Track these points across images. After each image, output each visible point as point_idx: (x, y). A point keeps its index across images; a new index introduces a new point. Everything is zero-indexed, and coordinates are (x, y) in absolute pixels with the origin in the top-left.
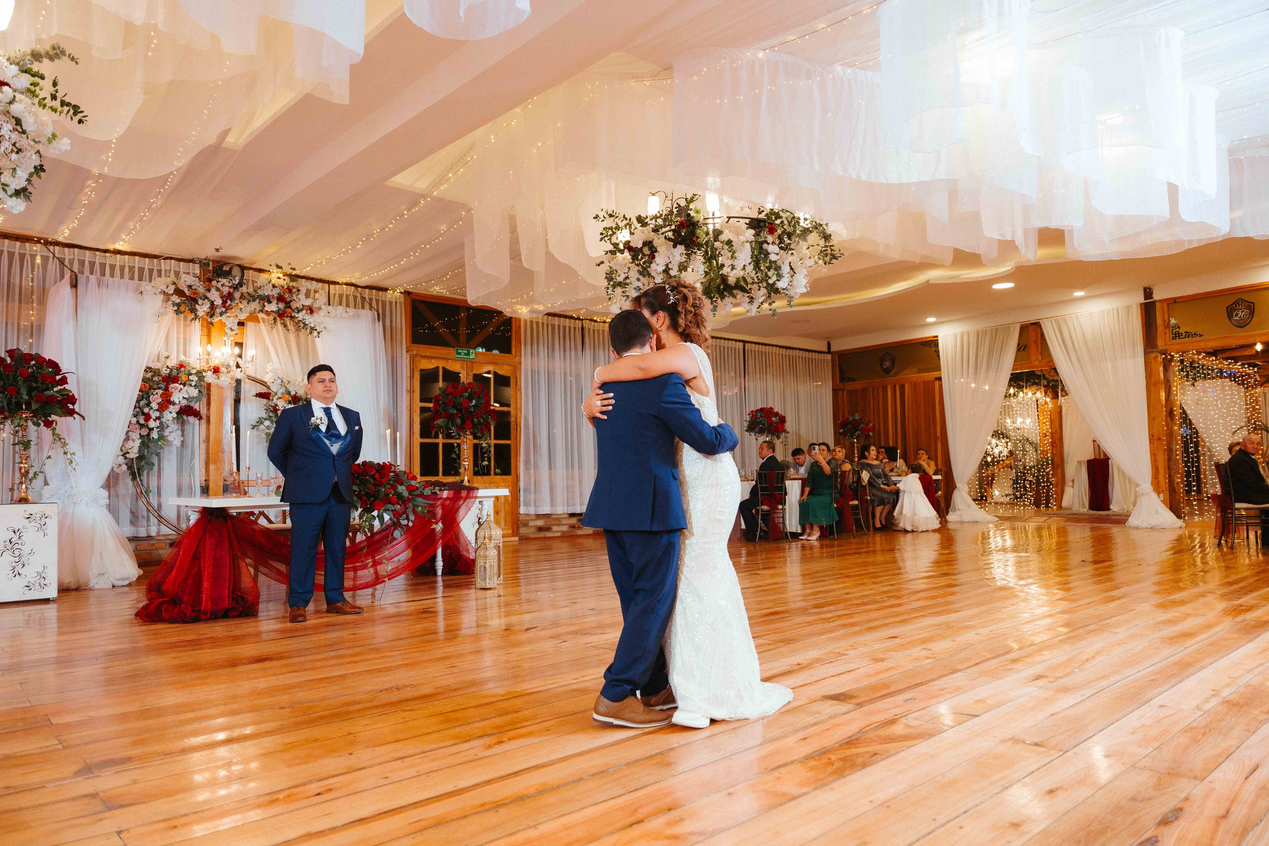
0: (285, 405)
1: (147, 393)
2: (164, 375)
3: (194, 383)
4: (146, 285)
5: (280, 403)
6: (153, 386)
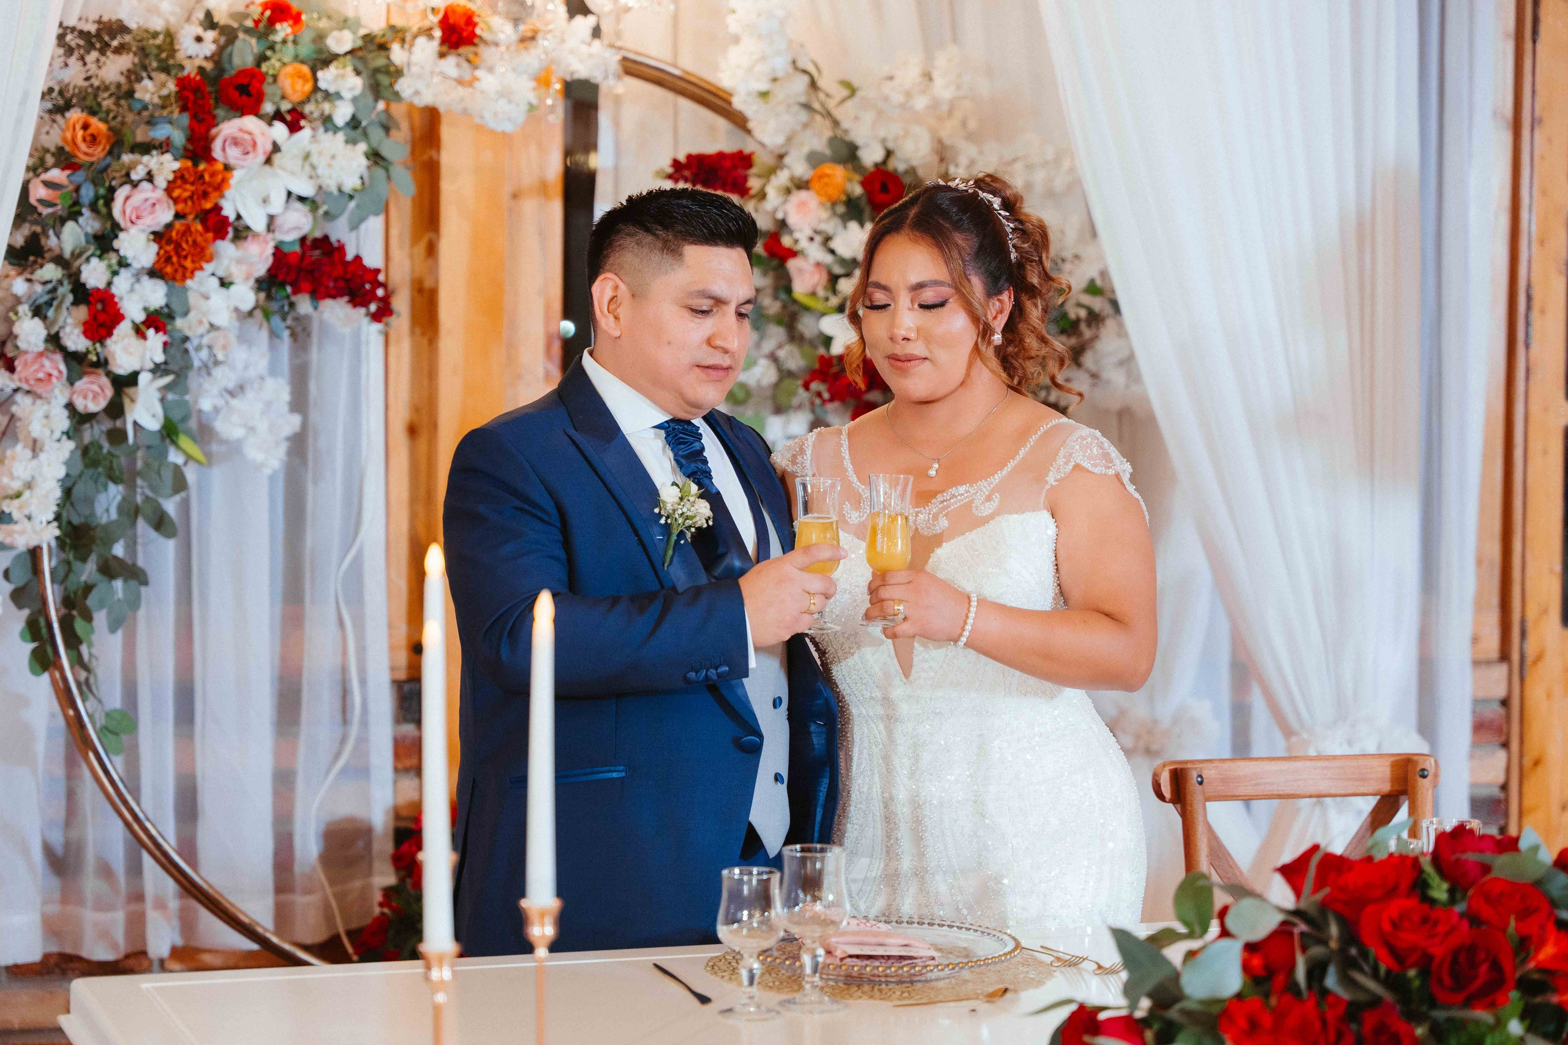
0: (830, 226)
1: (98, 175)
2: (190, 69)
3: (342, 113)
5: (800, 215)
6: (147, 131)
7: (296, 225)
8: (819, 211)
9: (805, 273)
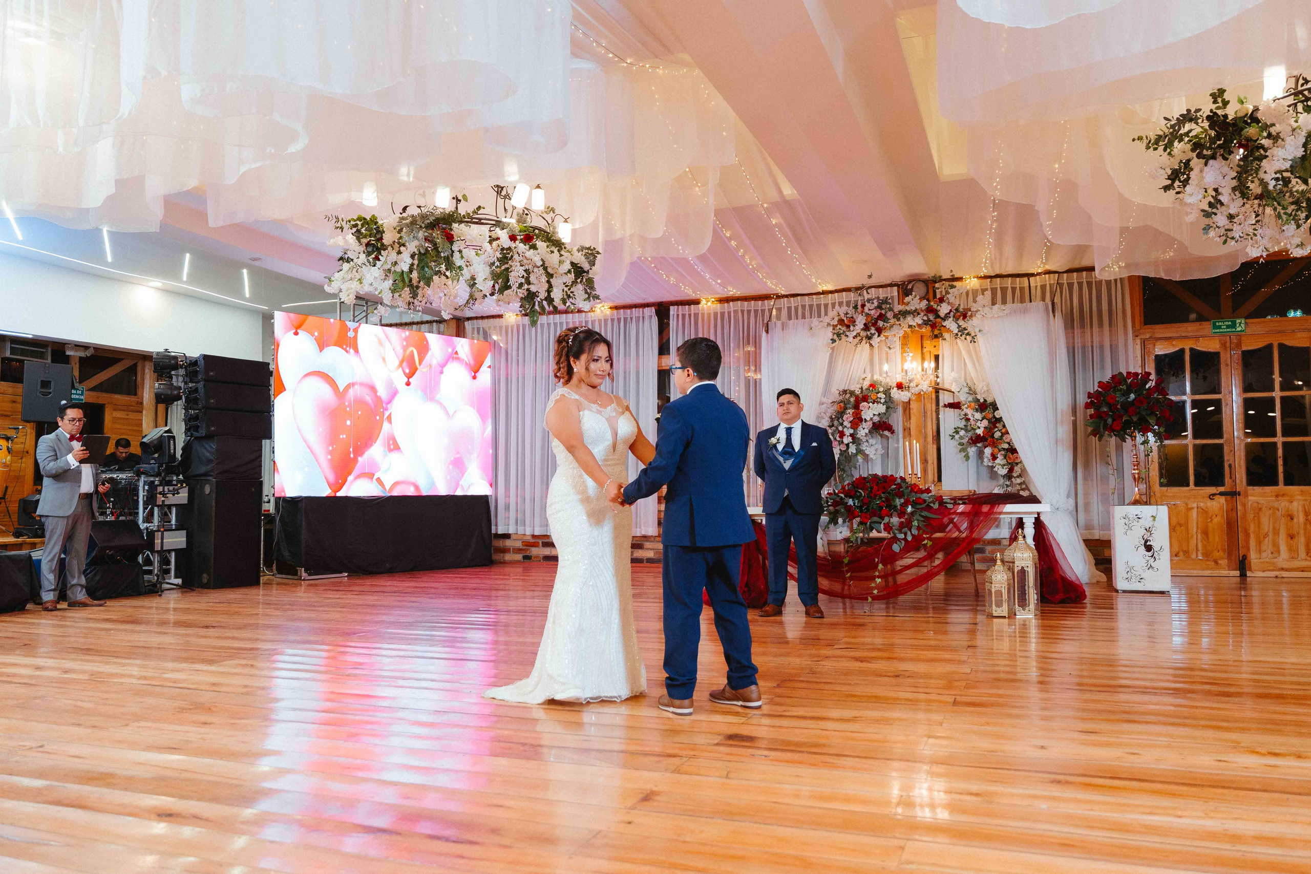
1: (842, 413)
2: (857, 395)
3: (883, 401)
4: (815, 321)
5: (970, 412)
6: (848, 406)
7: (876, 419)
8: (972, 411)
9: (973, 423)
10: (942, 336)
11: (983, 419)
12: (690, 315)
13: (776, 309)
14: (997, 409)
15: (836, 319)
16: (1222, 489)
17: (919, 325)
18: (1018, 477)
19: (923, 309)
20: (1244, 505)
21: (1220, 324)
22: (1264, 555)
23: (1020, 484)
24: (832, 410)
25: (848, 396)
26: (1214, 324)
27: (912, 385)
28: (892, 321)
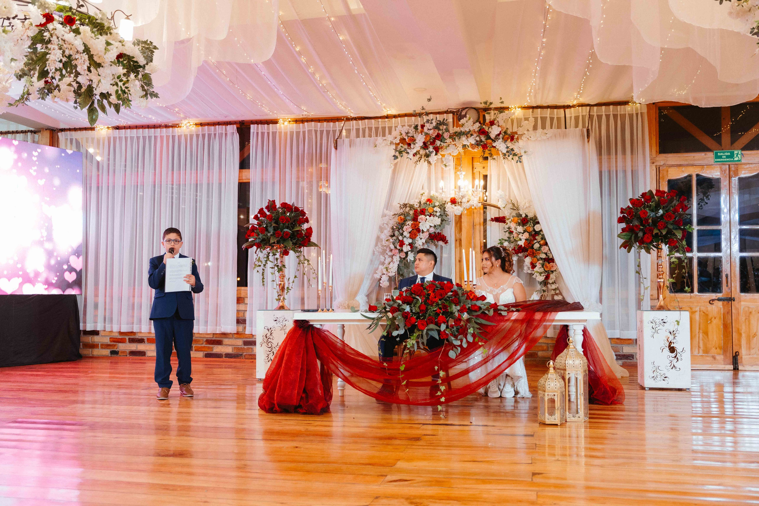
1: (401, 224)
2: (416, 209)
3: (438, 214)
4: (380, 139)
5: (513, 226)
6: (408, 218)
7: (432, 230)
8: (515, 225)
9: (515, 235)
10: (491, 155)
11: (525, 231)
12: (268, 133)
13: (345, 129)
14: (538, 223)
15: (399, 138)
16: (720, 295)
17: (472, 145)
18: (553, 283)
19: (476, 130)
20: (737, 309)
21: (721, 154)
22: (753, 351)
23: (554, 290)
24: (393, 222)
25: (408, 209)
26: (716, 153)
27: (464, 200)
28: (449, 141)
